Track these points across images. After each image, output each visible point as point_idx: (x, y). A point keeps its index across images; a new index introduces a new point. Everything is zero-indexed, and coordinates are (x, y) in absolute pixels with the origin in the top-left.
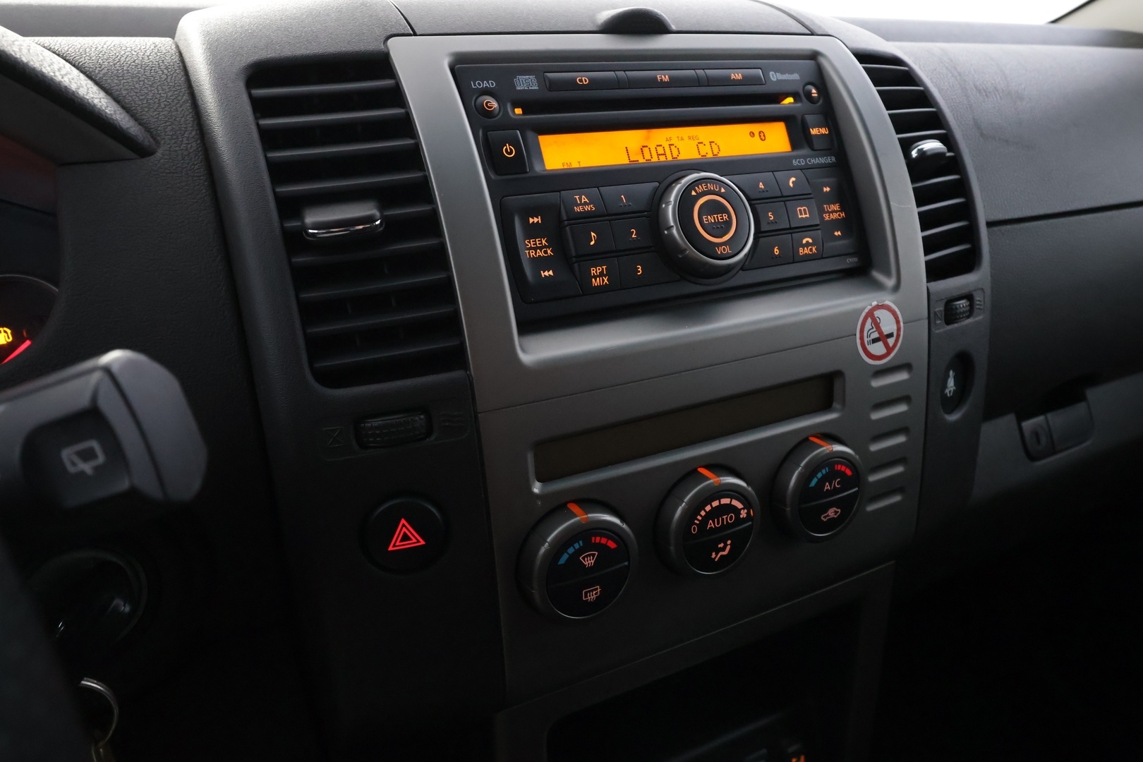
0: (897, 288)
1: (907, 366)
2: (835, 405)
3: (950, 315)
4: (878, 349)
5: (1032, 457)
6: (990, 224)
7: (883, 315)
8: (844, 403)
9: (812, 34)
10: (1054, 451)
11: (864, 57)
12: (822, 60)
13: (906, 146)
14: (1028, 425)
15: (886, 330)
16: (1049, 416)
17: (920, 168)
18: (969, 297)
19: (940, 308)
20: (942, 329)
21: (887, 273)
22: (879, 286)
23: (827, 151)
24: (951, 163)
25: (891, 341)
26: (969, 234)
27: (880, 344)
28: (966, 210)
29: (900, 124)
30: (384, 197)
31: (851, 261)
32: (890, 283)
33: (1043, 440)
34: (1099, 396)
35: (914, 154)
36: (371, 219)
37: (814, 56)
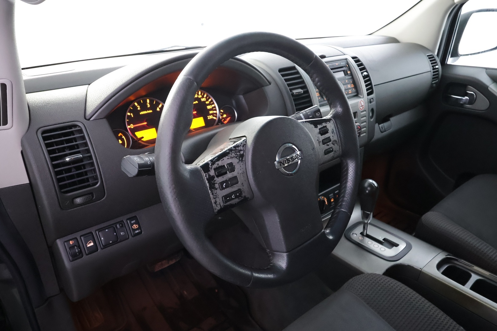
0: (363, 97)
1: (365, 111)
2: (356, 117)
3: (371, 102)
4: (361, 108)
5: (382, 132)
6: (374, 86)
7: (362, 102)
8: (357, 117)
9: (345, 55)
10: (385, 131)
11: (353, 58)
12: (348, 60)
13: (362, 73)
14: (380, 126)
15: (362, 105)
16: (384, 124)
17: (364, 77)
18: (373, 99)
19: (369, 101)
20: (370, 104)
21: (362, 95)
22: (360, 97)
23: (350, 76)
24: (368, 76)
25: (363, 106)
26: (371, 88)
27: (362, 107)
28: (371, 84)
29: (361, 70)
30: (301, 88)
31: (355, 94)
32: (362, 97)
33: (383, 128)
34: (393, 119)
35: (363, 75)
36: (302, 92)
37: (346, 59)
